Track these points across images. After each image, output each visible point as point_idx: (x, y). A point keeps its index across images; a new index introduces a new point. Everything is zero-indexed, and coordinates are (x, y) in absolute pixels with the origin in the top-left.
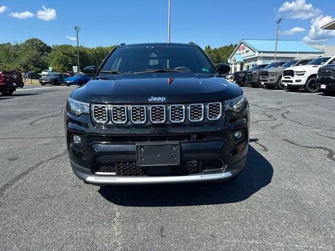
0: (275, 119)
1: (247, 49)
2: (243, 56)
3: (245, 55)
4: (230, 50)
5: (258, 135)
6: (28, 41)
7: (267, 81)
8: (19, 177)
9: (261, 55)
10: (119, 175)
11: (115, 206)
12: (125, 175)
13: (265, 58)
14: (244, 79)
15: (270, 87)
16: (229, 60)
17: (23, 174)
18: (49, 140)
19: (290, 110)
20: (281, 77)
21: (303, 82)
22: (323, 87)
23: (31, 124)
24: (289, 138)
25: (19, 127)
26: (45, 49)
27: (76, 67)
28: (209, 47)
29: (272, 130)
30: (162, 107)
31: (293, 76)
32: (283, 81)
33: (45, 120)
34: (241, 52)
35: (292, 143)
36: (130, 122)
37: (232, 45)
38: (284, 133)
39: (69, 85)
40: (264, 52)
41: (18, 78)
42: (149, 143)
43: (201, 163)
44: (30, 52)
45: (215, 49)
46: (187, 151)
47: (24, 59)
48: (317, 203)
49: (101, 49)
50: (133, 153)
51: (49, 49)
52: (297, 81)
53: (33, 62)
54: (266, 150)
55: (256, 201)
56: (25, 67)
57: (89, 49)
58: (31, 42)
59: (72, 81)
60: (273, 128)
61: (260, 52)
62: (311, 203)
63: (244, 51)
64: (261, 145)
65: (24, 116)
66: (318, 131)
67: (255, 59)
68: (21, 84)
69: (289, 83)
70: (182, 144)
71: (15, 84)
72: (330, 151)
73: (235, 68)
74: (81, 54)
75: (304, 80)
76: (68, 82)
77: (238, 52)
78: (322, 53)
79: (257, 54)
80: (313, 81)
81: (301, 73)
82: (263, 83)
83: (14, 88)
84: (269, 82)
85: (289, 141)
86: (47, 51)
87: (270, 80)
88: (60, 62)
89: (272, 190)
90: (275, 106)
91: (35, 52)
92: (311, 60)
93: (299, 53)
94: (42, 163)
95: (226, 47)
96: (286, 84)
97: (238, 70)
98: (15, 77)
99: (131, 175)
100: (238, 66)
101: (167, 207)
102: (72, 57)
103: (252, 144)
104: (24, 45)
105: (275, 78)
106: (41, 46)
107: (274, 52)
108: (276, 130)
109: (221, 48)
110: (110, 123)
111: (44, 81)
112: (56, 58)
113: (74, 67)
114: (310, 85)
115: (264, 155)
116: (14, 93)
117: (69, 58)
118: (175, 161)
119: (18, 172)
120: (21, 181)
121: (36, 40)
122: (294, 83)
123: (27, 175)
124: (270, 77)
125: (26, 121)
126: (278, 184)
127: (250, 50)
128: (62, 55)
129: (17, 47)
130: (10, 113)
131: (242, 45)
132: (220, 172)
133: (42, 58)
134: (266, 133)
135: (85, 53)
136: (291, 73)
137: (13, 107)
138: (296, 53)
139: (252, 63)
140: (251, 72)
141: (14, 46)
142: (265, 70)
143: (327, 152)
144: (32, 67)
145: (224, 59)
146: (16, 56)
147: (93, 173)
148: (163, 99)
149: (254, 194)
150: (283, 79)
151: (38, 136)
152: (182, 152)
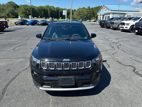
0: (115, 49)
1: (106, 9)
2: (104, 12)
3: (105, 11)
4: (98, 9)
5: (107, 58)
6: (8, 3)
7: (113, 26)
8: (12, 80)
9: (112, 12)
10: (51, 87)
11: (50, 96)
12: (54, 87)
13: (113, 13)
14: (104, 25)
15: (115, 29)
16: (98, 13)
17: (14, 79)
18: (22, 59)
19: (121, 43)
20: (119, 25)
21: (128, 28)
22: (137, 31)
23: (14, 50)
24: (119, 60)
25: (9, 51)
26: (16, 7)
27: (31, 16)
28: (89, 7)
29: (113, 55)
30: (68, 63)
31: (124, 25)
32: (120, 27)
33: (19, 48)
34: (103, 10)
35: (120, 63)
36: (56, 69)
37: (99, 6)
38: (117, 57)
39: (28, 25)
40: (113, 11)
41: (6, 23)
42: (63, 77)
43: (83, 84)
44: (10, 8)
45: (92, 8)
46: (77, 80)
47: (7, 12)
48: (125, 95)
49: (41, 7)
50: (57, 80)
51: (18, 7)
52: (126, 28)
53: (11, 13)
54: (109, 67)
55: (103, 94)
56: (8, 15)
57: (36, 7)
58: (10, 3)
59: (29, 24)
60: (113, 54)
61: (111, 11)
62: (123, 95)
63: (105, 10)
64: (107, 64)
65: (11, 45)
66: (131, 56)
67: (109, 14)
68: (7, 27)
69: (123, 28)
70: (76, 77)
71: (4, 27)
72: (134, 68)
73: (100, 18)
74: (32, 9)
75: (129, 27)
76: (27, 24)
77: (102, 10)
78: (138, 11)
79: (110, 12)
80: (132, 28)
81: (128, 24)
82: (111, 27)
83: (4, 28)
84: (114, 27)
85: (119, 62)
86: (17, 7)
87: (115, 26)
88: (23, 13)
89: (109, 89)
90: (115, 41)
91: (12, 8)
92: (133, 18)
93: (129, 11)
94: (20, 72)
95: (97, 7)
96: (121, 29)
97: (102, 19)
98: (4, 23)
99: (56, 87)
100: (102, 17)
101: (70, 97)
102: (28, 10)
103: (104, 63)
104: (7, 4)
105: (117, 25)
106: (14, 5)
107: (118, 11)
108: (115, 55)
109: (94, 8)
110: (48, 69)
111: (17, 23)
112: (21, 11)
113: (29, 16)
114: (131, 30)
115: (108, 69)
116: (4, 30)
117: (27, 11)
118: (73, 84)
119: (11, 78)
120: (13, 82)
121: (12, 2)
122: (125, 28)
123: (15, 79)
124: (115, 25)
125: (11, 48)
126: (112, 85)
127: (107, 10)
128: (24, 10)
129: (4, 5)
130: (4, 43)
131: (104, 7)
132: (90, 86)
133: (15, 11)
134: (110, 57)
135: (34, 9)
136: (124, 24)
137: (5, 39)
138: (127, 11)
139: (108, 15)
140: (107, 22)
141: (2, 5)
142: (113, 21)
143: (133, 69)
144: (11, 15)
145: (96, 13)
146: (3, 10)
147: (42, 86)
148: (68, 60)
149: (103, 91)
150: (120, 26)
151: (17, 57)
152: (75, 80)
